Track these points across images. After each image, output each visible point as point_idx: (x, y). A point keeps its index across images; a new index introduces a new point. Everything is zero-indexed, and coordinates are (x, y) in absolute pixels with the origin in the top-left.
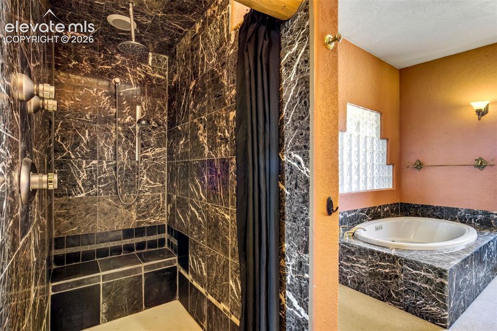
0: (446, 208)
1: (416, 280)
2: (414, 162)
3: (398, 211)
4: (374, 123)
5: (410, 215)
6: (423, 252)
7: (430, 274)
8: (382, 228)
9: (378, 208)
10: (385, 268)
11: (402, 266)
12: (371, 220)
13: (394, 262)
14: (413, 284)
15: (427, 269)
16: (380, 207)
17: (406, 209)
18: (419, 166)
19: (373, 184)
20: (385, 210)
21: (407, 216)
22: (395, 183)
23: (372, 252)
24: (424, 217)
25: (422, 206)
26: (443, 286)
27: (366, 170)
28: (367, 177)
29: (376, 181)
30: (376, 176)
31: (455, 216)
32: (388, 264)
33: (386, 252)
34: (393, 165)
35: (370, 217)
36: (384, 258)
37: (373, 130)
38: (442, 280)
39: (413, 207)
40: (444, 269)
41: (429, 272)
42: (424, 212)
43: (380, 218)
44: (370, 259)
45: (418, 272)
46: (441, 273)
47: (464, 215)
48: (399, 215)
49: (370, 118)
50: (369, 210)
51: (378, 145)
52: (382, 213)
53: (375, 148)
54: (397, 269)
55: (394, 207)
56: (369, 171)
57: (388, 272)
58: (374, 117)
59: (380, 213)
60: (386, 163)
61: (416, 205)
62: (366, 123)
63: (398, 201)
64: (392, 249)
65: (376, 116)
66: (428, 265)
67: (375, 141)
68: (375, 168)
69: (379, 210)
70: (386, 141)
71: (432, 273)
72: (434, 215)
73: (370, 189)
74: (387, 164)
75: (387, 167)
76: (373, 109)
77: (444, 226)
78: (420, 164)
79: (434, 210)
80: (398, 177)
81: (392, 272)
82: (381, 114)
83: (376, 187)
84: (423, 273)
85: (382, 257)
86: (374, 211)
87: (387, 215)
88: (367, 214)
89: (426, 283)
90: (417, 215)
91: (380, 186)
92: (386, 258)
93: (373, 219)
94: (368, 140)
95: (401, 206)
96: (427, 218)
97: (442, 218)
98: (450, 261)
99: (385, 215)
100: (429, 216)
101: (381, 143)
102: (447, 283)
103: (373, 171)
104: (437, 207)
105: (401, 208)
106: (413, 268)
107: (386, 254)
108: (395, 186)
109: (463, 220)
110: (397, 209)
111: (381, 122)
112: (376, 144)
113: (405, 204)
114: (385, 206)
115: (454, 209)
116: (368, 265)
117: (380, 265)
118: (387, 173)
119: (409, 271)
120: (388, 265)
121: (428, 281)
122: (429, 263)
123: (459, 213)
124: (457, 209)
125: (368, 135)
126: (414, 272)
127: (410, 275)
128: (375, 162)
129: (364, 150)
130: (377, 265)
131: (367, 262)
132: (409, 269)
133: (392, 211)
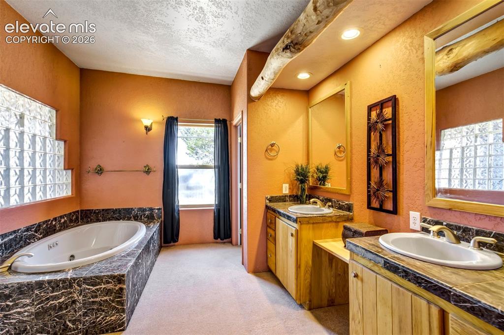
0: (124, 209)
1: (96, 297)
2: (95, 167)
3: (78, 220)
4: (47, 120)
5: (92, 221)
6: (104, 262)
7: (110, 285)
8: (57, 244)
9: (52, 221)
10: (59, 298)
11: (80, 287)
12: (42, 238)
13: (71, 286)
14: (93, 302)
15: (107, 281)
16: (55, 219)
17: (87, 216)
18: (100, 171)
19: (45, 193)
20: (63, 220)
21: (88, 223)
22: (74, 189)
23: (40, 285)
24: (104, 221)
25: (103, 210)
26: (121, 292)
27: (33, 177)
28: (35, 186)
29: (50, 190)
30: (50, 183)
31: (130, 215)
32: (63, 291)
33: (60, 278)
34: (72, 170)
35: (41, 234)
36: (58, 286)
37: (44, 128)
38: (120, 286)
39: (95, 213)
40: (122, 274)
41: (109, 283)
42: (105, 216)
43: (55, 233)
44: (37, 295)
45: (98, 287)
46: (120, 279)
47: (137, 214)
48: (80, 223)
49: (41, 113)
50: (39, 225)
51: (53, 146)
52: (58, 226)
53: (48, 150)
54: (75, 292)
55: (73, 216)
56: (39, 178)
57: (63, 302)
58: (47, 113)
59: (55, 226)
60: (63, 168)
61: (97, 210)
62: (35, 118)
63: (78, 209)
64: (69, 270)
65: (50, 112)
66: (108, 276)
67: (48, 141)
68: (48, 173)
69: (54, 223)
70: (63, 143)
71: (111, 283)
72: (113, 217)
73: (40, 199)
74: (65, 169)
75: (64, 172)
76: (45, 102)
77: (122, 226)
78: (101, 170)
79: (114, 213)
80: (78, 184)
81: (69, 298)
82: (57, 111)
83: (50, 196)
84: (103, 286)
85: (55, 286)
86: (47, 226)
87: (64, 227)
88: (36, 232)
89: (107, 294)
90: (98, 220)
91: (55, 194)
92: (61, 285)
93: (44, 236)
94: (37, 139)
95: (81, 213)
96: (108, 222)
97: (121, 219)
98: (127, 263)
99: (61, 227)
100: (109, 219)
101: (57, 144)
102: (125, 287)
103: (44, 177)
104: (116, 210)
105: (81, 216)
106: (93, 285)
107: (60, 280)
108: (74, 192)
109: (136, 218)
110: (77, 218)
111: (56, 121)
112: (50, 146)
113: (86, 210)
114: (61, 217)
115: (129, 209)
116: (33, 305)
117: (52, 296)
118: (65, 179)
119: (89, 289)
120: (63, 293)
121: (108, 292)
122: (109, 274)
123: (133, 212)
124: (132, 209)
125: (37, 132)
126: (94, 288)
127: (89, 293)
128: (48, 166)
129: (31, 151)
130: (48, 299)
131: (33, 301)
132: (88, 287)
133: (71, 221)
